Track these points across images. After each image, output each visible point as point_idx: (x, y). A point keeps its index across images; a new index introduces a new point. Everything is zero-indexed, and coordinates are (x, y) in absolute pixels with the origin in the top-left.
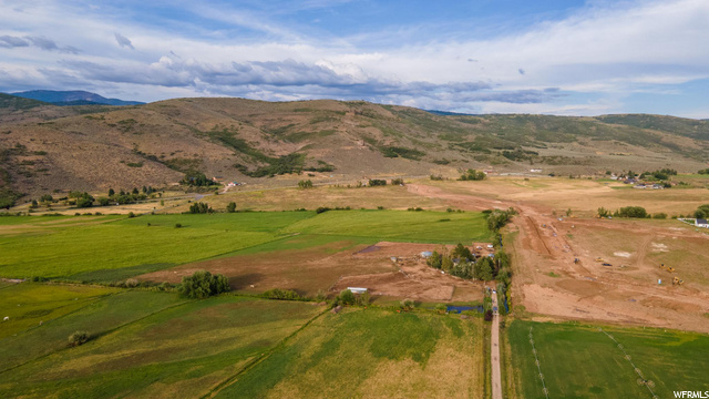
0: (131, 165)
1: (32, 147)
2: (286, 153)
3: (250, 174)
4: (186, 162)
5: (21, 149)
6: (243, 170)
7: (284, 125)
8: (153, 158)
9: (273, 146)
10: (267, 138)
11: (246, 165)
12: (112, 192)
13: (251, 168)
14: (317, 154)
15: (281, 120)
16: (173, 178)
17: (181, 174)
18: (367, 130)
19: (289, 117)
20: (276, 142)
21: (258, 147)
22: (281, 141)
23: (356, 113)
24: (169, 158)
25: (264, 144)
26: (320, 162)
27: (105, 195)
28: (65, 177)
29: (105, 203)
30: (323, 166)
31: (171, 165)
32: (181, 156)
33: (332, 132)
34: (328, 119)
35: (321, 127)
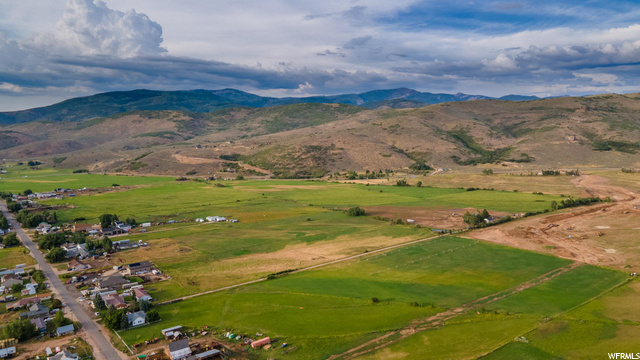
0: (384, 156)
1: (338, 145)
2: (502, 146)
3: (460, 163)
4: (420, 153)
5: (333, 147)
6: (456, 159)
7: (517, 122)
8: (401, 151)
9: (494, 141)
10: (491, 135)
11: (461, 156)
12: (368, 172)
13: (464, 159)
14: (524, 148)
15: (516, 118)
16: (406, 165)
17: (414, 162)
18: (591, 125)
19: (524, 115)
20: (499, 137)
21: (480, 142)
22: (504, 137)
23: (588, 109)
24: (411, 151)
25: (487, 140)
26: (523, 155)
27: (364, 173)
28: (349, 162)
29: (362, 178)
30: (524, 158)
31: (409, 156)
32: (419, 150)
33: (551, 129)
34: (555, 116)
35: (545, 124)
